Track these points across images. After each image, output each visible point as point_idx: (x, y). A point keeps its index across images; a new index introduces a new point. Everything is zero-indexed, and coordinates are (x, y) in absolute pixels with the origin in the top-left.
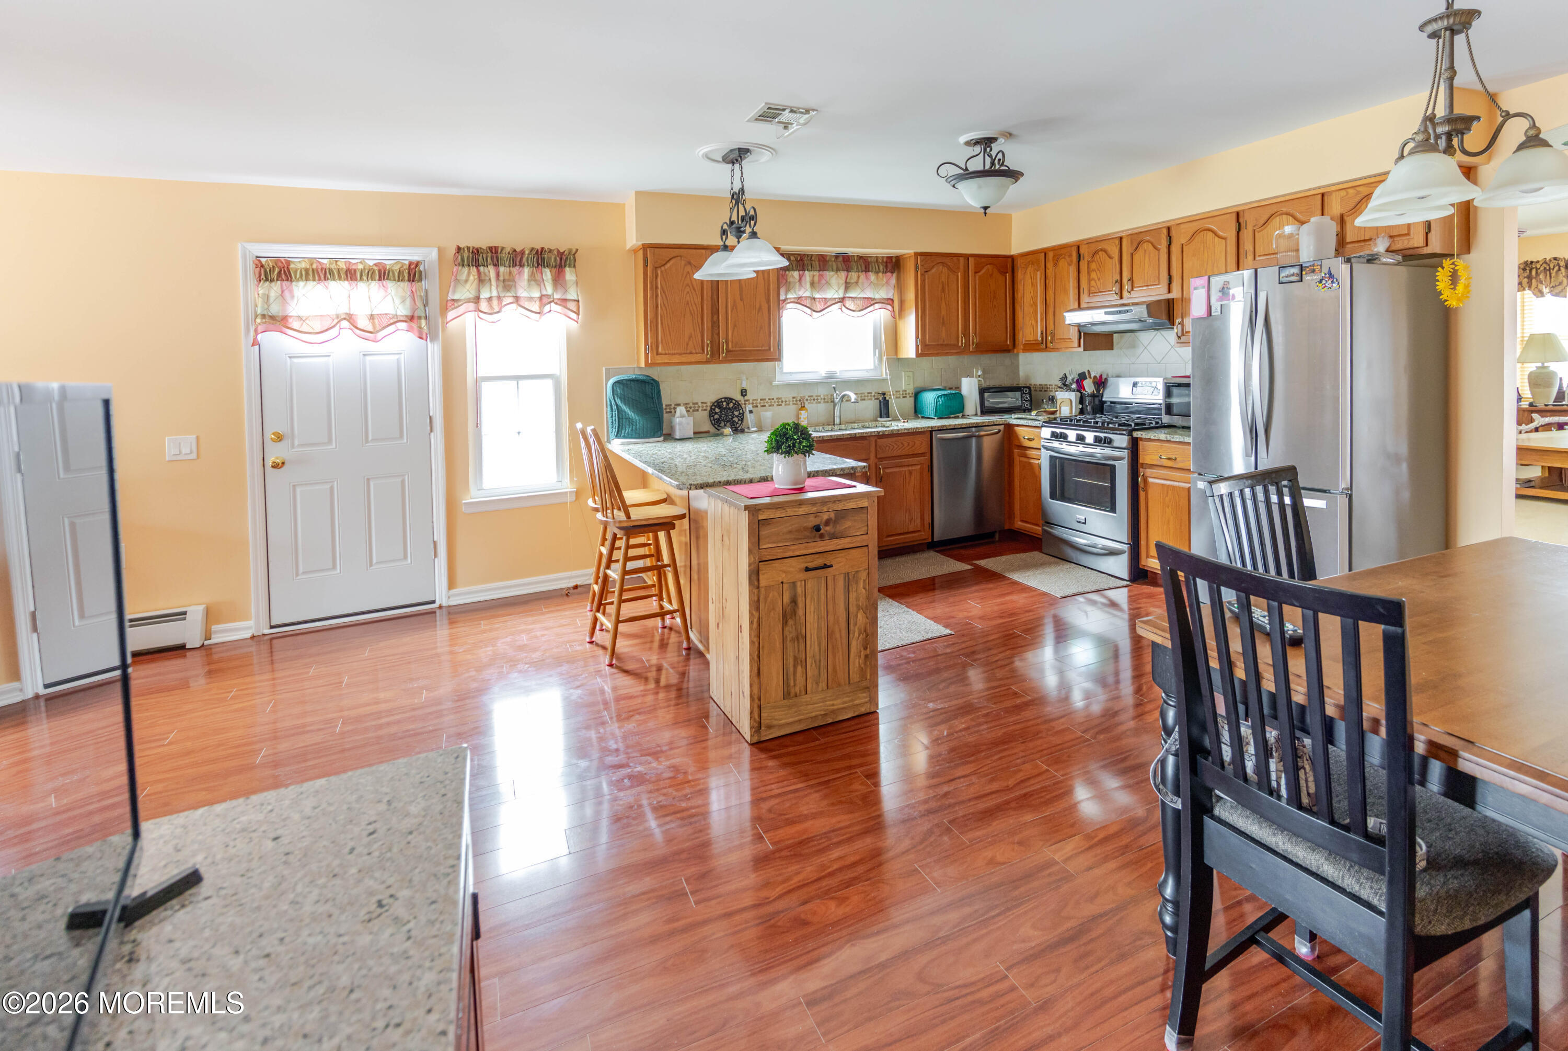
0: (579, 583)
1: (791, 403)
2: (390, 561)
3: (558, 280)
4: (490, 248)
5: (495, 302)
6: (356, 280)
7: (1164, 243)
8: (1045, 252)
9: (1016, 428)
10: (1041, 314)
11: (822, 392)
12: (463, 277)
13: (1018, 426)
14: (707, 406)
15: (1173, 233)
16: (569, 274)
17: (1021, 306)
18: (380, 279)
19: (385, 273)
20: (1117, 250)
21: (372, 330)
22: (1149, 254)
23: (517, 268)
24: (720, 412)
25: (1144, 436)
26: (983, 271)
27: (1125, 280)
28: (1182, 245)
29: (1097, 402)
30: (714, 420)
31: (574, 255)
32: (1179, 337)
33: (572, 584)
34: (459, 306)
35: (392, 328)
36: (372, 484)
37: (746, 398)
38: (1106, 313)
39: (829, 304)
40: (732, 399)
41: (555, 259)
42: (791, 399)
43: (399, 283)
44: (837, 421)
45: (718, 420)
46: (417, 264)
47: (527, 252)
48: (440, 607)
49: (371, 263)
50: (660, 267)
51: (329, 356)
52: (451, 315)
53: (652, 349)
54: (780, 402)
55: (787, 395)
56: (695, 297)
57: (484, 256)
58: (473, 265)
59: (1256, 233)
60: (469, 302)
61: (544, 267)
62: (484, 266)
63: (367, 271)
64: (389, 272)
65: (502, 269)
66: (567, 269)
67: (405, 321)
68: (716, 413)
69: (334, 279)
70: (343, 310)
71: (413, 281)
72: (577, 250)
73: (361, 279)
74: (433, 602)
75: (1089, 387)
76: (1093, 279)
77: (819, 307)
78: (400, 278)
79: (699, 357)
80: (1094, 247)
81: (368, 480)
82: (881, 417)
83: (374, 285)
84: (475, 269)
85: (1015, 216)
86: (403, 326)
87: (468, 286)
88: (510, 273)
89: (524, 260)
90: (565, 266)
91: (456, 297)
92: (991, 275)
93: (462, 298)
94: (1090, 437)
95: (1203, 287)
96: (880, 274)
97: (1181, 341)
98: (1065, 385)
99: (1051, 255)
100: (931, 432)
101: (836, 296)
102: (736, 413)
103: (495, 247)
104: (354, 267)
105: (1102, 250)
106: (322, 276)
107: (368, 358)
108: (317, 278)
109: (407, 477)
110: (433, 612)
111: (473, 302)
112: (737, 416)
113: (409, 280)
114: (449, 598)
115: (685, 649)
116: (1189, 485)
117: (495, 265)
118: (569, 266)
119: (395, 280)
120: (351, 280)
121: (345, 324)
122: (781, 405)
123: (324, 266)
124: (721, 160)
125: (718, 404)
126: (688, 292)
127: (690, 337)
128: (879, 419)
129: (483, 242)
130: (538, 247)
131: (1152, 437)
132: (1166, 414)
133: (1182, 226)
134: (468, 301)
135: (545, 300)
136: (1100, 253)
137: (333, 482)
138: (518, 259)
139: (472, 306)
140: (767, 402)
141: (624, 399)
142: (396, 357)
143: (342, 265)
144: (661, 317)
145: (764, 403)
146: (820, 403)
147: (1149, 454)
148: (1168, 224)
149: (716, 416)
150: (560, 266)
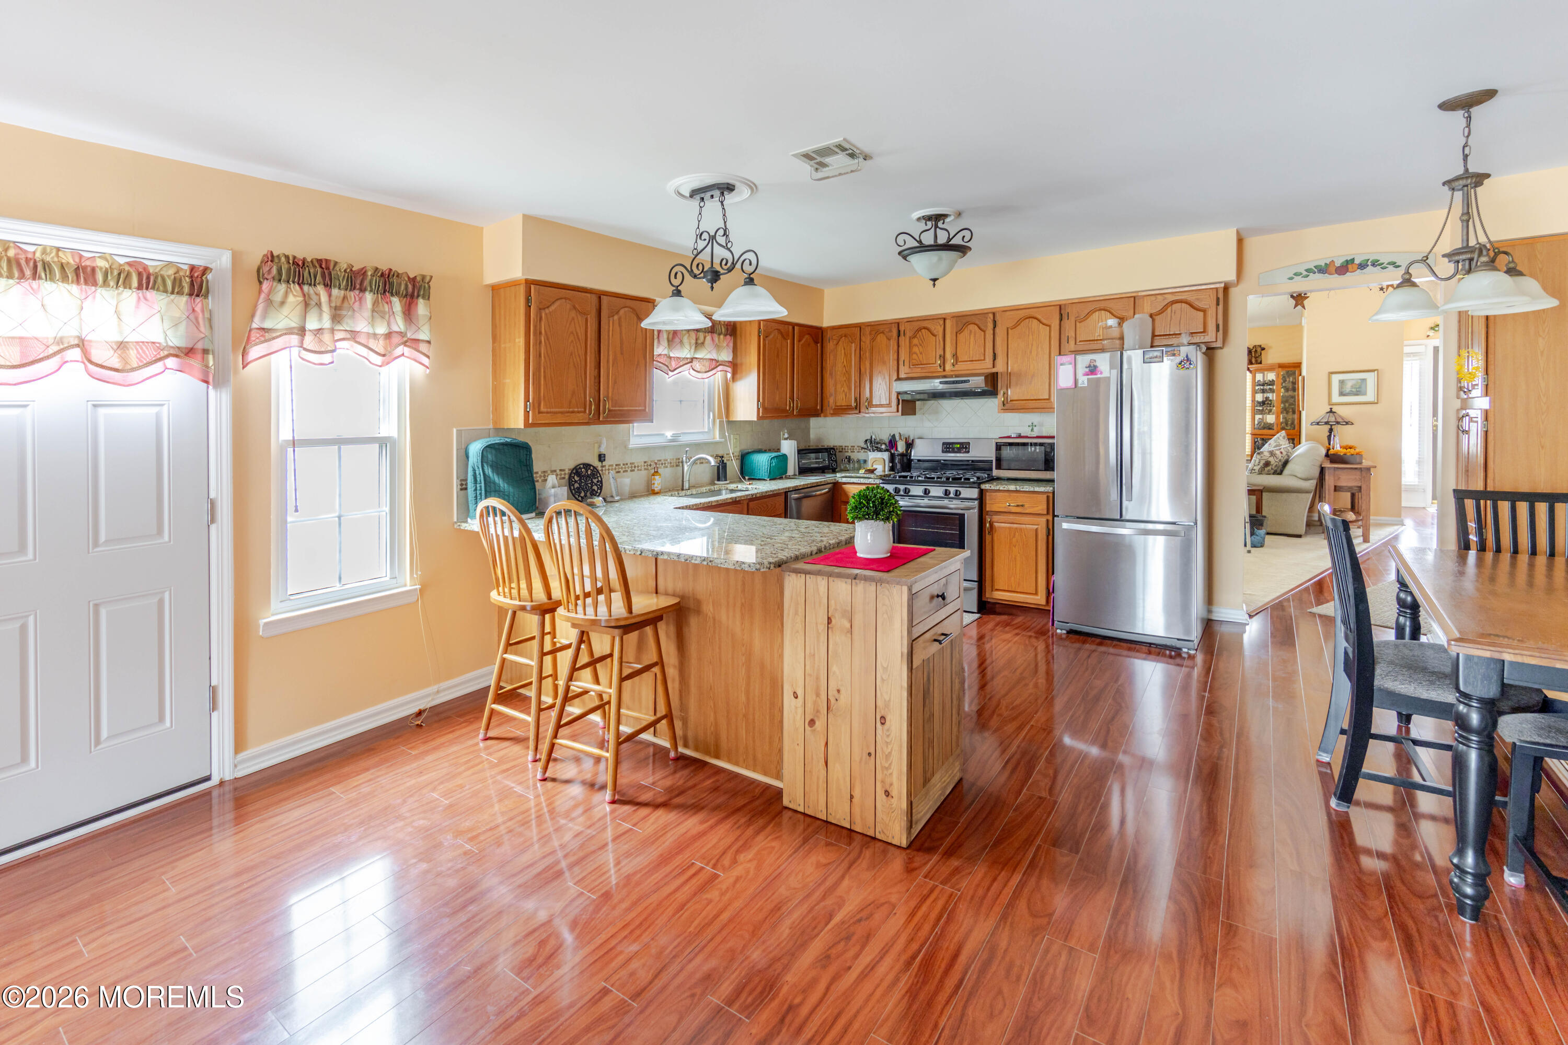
0: (422, 707)
1: (643, 468)
2: (134, 730)
3: (408, 312)
4: (320, 261)
5: (326, 337)
6: (95, 284)
7: (990, 325)
8: (859, 326)
9: (844, 486)
10: (855, 382)
11: (669, 456)
12: (278, 297)
13: (845, 483)
14: (565, 474)
15: (998, 318)
16: (422, 307)
17: (831, 374)
18: (140, 287)
19: (148, 278)
20: (941, 330)
21: (117, 366)
22: (975, 335)
23: (357, 292)
24: (580, 480)
25: (993, 488)
26: (804, 340)
27: (948, 355)
28: (1008, 328)
29: (905, 460)
30: (574, 489)
31: (428, 283)
32: (1004, 405)
33: (416, 710)
34: (274, 338)
35: (159, 367)
36: (103, 612)
37: (604, 463)
38: (941, 383)
39: (681, 363)
40: (590, 465)
41: (406, 286)
42: (643, 464)
43: (173, 297)
44: (686, 486)
45: (578, 488)
46: (206, 270)
47: (369, 273)
48: (222, 783)
49: (122, 261)
50: (544, 309)
51: (25, 406)
52: (255, 352)
53: (534, 405)
54: (633, 467)
55: (639, 459)
56: (579, 347)
57: (312, 271)
58: (294, 282)
59: (1078, 323)
60: (292, 334)
61: (392, 295)
62: (310, 285)
63: (116, 273)
64: (156, 278)
65: (335, 292)
66: (421, 302)
67: (176, 356)
68: (576, 482)
69: (52, 280)
70: (70, 332)
71: (198, 296)
72: (431, 277)
73: (105, 283)
74: (208, 779)
75: (901, 447)
76: (916, 353)
77: (674, 364)
78: (176, 289)
79: (581, 417)
80: (917, 325)
81: (97, 606)
82: (719, 479)
83: (129, 297)
84: (297, 287)
85: (828, 292)
86: (171, 362)
87: (286, 310)
88: (345, 298)
89: (366, 283)
90: (418, 296)
91: (267, 325)
92: (809, 345)
93: (280, 326)
94: (936, 491)
95: (1071, 364)
96: (722, 337)
97: (1005, 408)
98: (873, 444)
99: (868, 330)
100: (786, 493)
101: (688, 356)
102: (595, 481)
103: (327, 260)
104: (88, 263)
105: (925, 328)
106: (28, 273)
107: (102, 411)
108: (16, 274)
109: (167, 595)
110: (207, 793)
111: (297, 334)
112: (596, 485)
113: (191, 295)
114: (236, 766)
115: (672, 760)
116: (1036, 527)
117: (326, 285)
118: (423, 298)
119: (165, 291)
120: (86, 283)
121: (76, 353)
122: (633, 471)
123: (30, 256)
124: (688, 195)
125: (576, 471)
126: (572, 341)
127: (573, 393)
128: (716, 482)
129: (307, 250)
130: (384, 267)
131: (1001, 488)
132: (996, 468)
133: (1008, 313)
134: (289, 331)
135: (396, 339)
136: (923, 331)
137: (27, 616)
138: (358, 282)
139: (295, 339)
140: (622, 468)
141: (496, 467)
142: (154, 410)
143: (68, 258)
144: (544, 368)
145: (620, 469)
146: (667, 467)
147: (994, 504)
148: (994, 311)
149: (576, 485)
150: (412, 296)
